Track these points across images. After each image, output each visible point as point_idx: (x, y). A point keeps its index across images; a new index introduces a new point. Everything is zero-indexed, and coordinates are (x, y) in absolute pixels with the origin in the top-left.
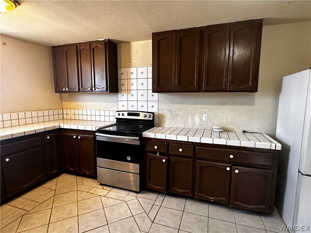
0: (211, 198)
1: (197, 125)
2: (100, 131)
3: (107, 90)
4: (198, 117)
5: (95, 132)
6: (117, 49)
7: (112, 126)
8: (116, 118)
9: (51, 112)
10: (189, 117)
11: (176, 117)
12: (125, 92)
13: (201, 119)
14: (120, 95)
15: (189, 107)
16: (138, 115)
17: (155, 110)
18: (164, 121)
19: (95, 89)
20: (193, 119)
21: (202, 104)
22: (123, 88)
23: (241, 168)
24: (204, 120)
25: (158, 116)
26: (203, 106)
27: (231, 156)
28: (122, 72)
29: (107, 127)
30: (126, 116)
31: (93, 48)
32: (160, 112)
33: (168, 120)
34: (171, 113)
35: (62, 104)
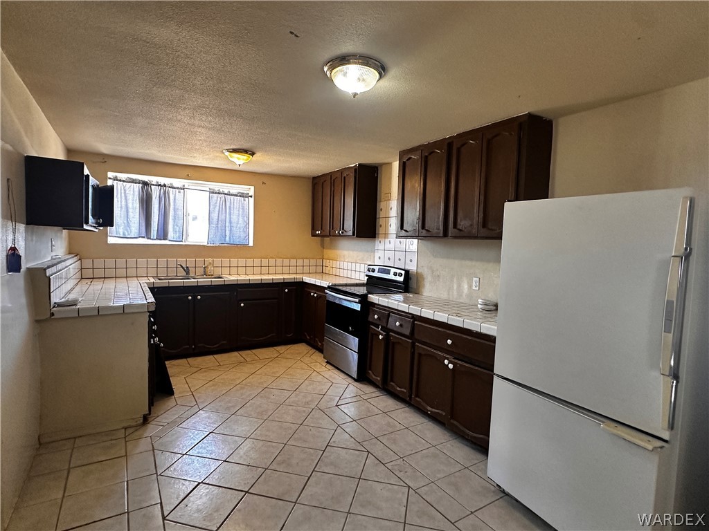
0: (429, 408)
1: (464, 295)
2: (333, 288)
3: (354, 235)
4: (466, 282)
5: (325, 288)
6: (377, 174)
7: (357, 285)
8: (367, 276)
9: (307, 262)
10: (455, 280)
11: (438, 280)
12: (382, 238)
13: (470, 286)
14: (377, 242)
15: (456, 263)
16: (388, 272)
17: (412, 267)
18: (424, 286)
19: (342, 233)
20: (459, 286)
21: (471, 260)
22: (381, 230)
23: (460, 362)
24: (474, 288)
25: (417, 278)
26: (474, 263)
27: (449, 342)
28: (381, 207)
29: (346, 285)
30: (376, 274)
31: (345, 177)
32: (419, 271)
33: (428, 284)
34: (433, 272)
35: (323, 252)
